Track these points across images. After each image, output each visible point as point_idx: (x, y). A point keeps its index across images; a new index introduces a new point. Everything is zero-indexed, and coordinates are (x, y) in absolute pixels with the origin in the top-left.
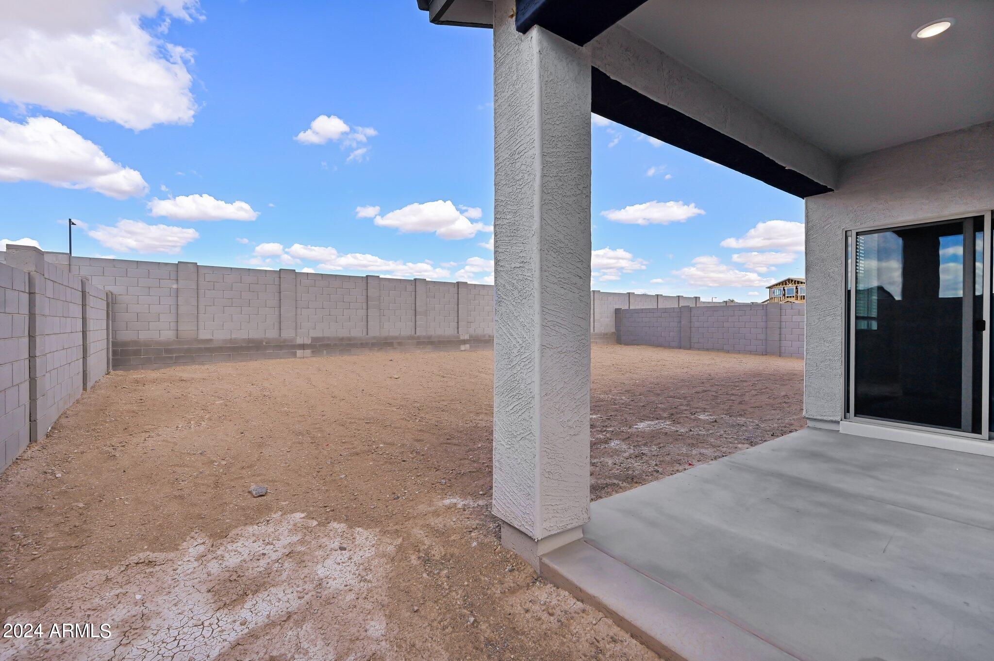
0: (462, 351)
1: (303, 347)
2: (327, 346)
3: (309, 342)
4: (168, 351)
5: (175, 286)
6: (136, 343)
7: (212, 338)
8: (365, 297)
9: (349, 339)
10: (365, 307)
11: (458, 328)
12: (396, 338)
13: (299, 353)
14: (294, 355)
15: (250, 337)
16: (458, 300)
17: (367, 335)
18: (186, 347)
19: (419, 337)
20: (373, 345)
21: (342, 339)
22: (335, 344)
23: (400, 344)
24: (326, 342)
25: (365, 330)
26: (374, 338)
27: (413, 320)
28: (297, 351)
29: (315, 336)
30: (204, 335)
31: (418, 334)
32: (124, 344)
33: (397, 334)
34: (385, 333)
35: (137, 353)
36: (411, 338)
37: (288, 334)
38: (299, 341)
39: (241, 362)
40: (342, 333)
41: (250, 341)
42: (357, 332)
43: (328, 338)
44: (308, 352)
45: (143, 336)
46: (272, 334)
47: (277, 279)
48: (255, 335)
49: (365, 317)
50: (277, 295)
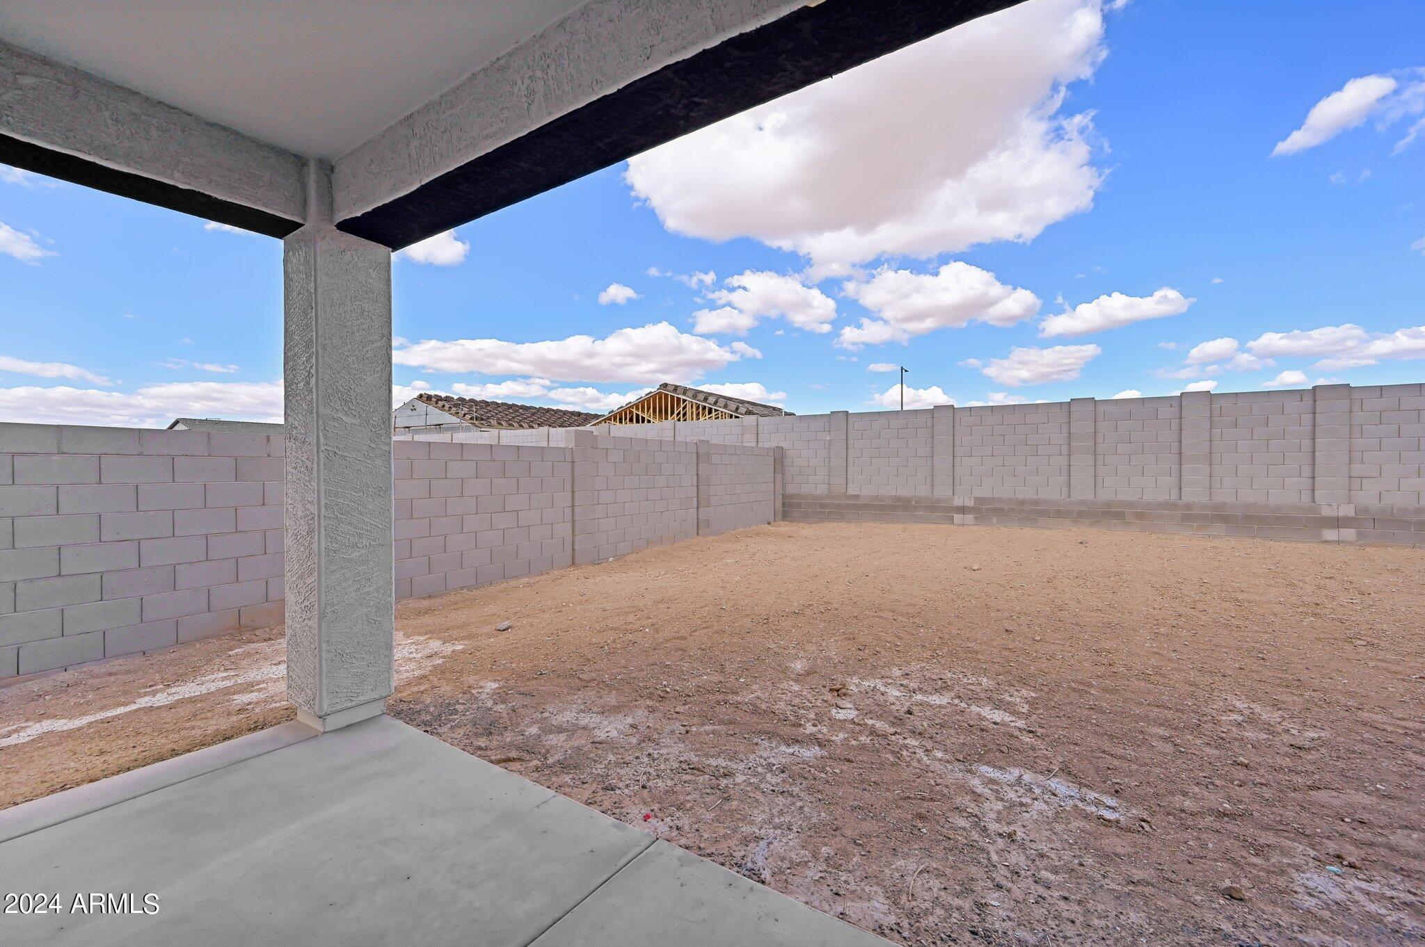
0: (1326, 542)
1: (962, 510)
2: (998, 511)
3: (970, 503)
4: (822, 506)
5: (828, 438)
6: (798, 496)
7: (859, 493)
8: (1067, 435)
9: (1036, 502)
10: (1065, 452)
11: (1313, 490)
12: (1131, 504)
13: (957, 518)
14: (951, 520)
15: (898, 494)
16: (1314, 427)
17: (1069, 497)
18: (836, 502)
19: (1188, 506)
20: (1081, 514)
21: (1023, 502)
22: (1011, 510)
23: (1140, 516)
24: (996, 505)
25: (1065, 489)
26: (1083, 502)
27: (1175, 473)
28: (955, 516)
29: (980, 495)
30: (852, 491)
31: (1187, 498)
32: (790, 496)
33: (1135, 498)
34: (1105, 495)
35: (799, 506)
36: (1171, 506)
37: (942, 492)
38: (957, 502)
39: (887, 523)
40: (1024, 493)
41: (897, 499)
42: (1053, 493)
43: (1001, 500)
44: (969, 518)
45: (805, 489)
46: (923, 491)
47: (930, 420)
48: (905, 492)
49: (1065, 469)
50: (929, 440)
